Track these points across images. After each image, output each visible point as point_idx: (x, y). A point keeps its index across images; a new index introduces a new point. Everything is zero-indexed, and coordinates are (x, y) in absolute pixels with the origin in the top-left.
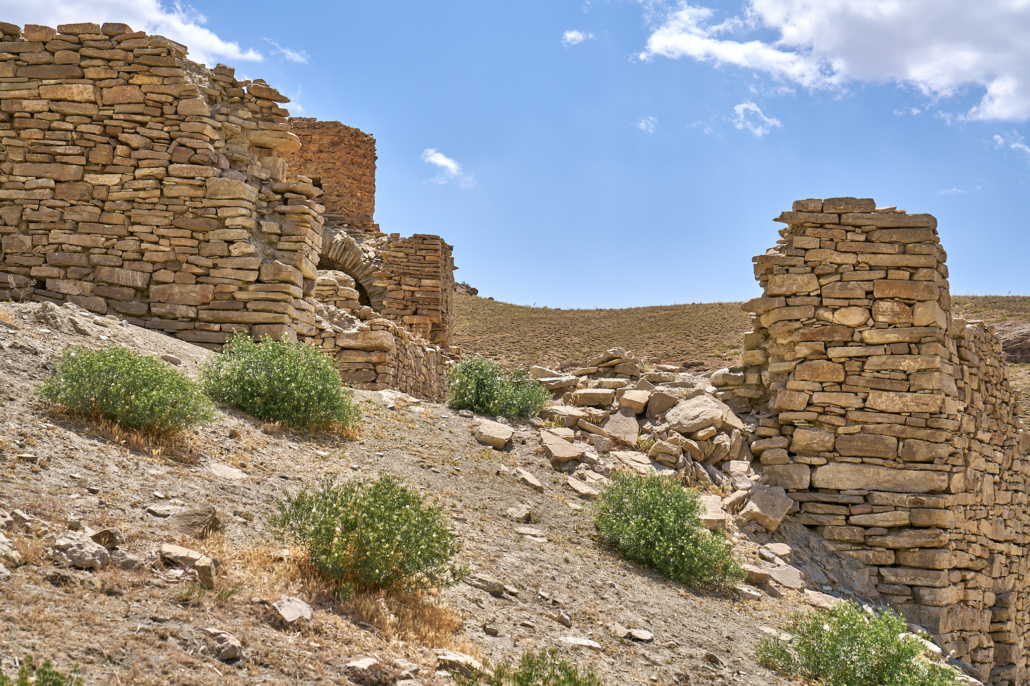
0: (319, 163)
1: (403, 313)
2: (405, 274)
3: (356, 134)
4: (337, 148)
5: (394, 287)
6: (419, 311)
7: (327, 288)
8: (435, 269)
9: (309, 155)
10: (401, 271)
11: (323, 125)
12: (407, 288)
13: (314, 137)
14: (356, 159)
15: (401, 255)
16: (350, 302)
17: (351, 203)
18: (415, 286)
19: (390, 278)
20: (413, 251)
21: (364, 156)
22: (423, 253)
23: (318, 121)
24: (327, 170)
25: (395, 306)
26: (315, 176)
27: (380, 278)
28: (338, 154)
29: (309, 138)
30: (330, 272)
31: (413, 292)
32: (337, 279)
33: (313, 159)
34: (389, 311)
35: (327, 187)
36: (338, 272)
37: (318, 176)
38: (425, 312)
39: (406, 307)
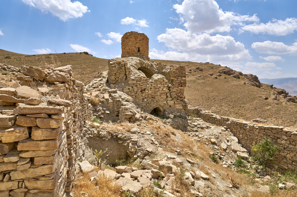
0: (140, 43)
2: (179, 76)
3: (146, 37)
4: (144, 40)
5: (176, 79)
6: (182, 86)
7: (162, 80)
8: (185, 75)
11: (140, 34)
12: (179, 80)
15: (178, 71)
16: (167, 83)
17: (146, 54)
18: (181, 79)
19: (175, 77)
21: (148, 42)
22: (182, 71)
24: (142, 45)
25: (177, 84)
27: (173, 77)
29: (137, 37)
31: (181, 81)
32: (162, 77)
33: (138, 42)
34: (176, 86)
35: (141, 50)
37: (139, 47)
38: (184, 86)
39: (179, 85)
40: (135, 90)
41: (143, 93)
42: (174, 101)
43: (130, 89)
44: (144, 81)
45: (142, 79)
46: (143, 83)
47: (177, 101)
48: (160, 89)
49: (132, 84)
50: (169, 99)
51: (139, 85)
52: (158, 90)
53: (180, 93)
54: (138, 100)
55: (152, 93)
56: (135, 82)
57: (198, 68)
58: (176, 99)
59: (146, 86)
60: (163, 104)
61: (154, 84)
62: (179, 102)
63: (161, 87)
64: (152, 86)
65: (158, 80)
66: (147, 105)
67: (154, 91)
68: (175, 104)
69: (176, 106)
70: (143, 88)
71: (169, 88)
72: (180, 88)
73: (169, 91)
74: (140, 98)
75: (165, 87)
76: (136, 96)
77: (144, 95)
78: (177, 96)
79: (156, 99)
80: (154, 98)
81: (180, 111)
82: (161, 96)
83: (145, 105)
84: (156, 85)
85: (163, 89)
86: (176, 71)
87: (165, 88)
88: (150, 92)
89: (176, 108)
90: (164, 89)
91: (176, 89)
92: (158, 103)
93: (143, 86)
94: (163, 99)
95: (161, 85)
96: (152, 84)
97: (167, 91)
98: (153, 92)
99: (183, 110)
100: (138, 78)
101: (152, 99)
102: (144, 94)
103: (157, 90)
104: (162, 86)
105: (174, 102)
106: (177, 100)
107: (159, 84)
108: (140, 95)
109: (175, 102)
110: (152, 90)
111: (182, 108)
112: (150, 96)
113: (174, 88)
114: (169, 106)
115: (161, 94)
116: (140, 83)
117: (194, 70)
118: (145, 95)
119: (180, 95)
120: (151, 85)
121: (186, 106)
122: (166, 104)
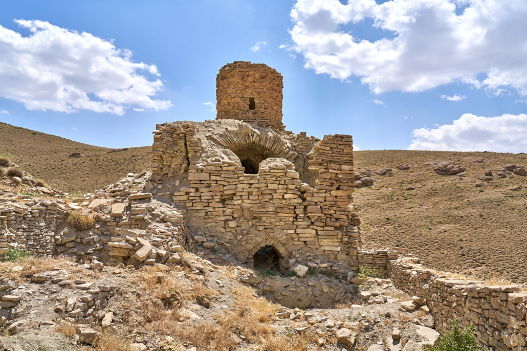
0: (254, 89)
1: (331, 188)
2: (331, 162)
3: (274, 72)
4: (264, 80)
5: (324, 170)
6: (341, 187)
7: (280, 171)
8: (350, 159)
9: (247, 84)
10: (328, 159)
11: (255, 66)
12: (333, 171)
13: (250, 73)
14: (274, 87)
16: (295, 180)
17: (272, 113)
18: (338, 170)
19: (321, 164)
20: (335, 146)
21: (278, 85)
22: (342, 147)
23: (252, 63)
24: (259, 93)
25: (325, 183)
26: (251, 96)
27: (314, 164)
28: (265, 83)
29: (247, 73)
30: (278, 159)
31: (337, 174)
32: (284, 164)
33: (250, 86)
34: (322, 187)
35: (258, 103)
36: (283, 159)
37: (253, 96)
38: (345, 188)
39: (332, 185)
40: (203, 198)
41: (227, 204)
42: (315, 228)
43: (191, 194)
44: (229, 173)
45: (224, 169)
46: (227, 180)
47: (326, 228)
48: (275, 196)
49: (195, 182)
50: (300, 223)
51: (214, 185)
52: (270, 197)
53: (335, 208)
54: (214, 224)
55: (252, 205)
56: (204, 176)
57: (510, 167)
58: (323, 224)
59: (234, 187)
60: (284, 237)
61: (257, 182)
62: (331, 233)
63: (277, 191)
64: (252, 186)
65: (269, 172)
66: (238, 238)
67: (258, 202)
68: (320, 237)
69: (321, 244)
70: (226, 193)
71: (302, 194)
72: (334, 193)
73: (300, 201)
74: (219, 219)
75: (290, 190)
76: (207, 213)
77: (228, 211)
78: (325, 214)
79: (265, 222)
80: (260, 219)
81: (332, 257)
82: (280, 214)
83: (232, 237)
84: (264, 185)
85: (283, 196)
86: (323, 148)
87: (289, 192)
88: (247, 204)
89: (323, 248)
90: (286, 196)
91: (323, 195)
92: (272, 235)
93: (225, 188)
94: (283, 224)
95: (279, 184)
96: (253, 182)
97: (296, 201)
98: (255, 202)
99: (344, 257)
100: (212, 165)
101: (254, 222)
102: (230, 206)
103: (267, 197)
104: (280, 187)
105: (317, 231)
106: (326, 226)
107: (272, 182)
108: (217, 209)
109: (319, 233)
110: (251, 197)
111: (339, 249)
112: (246, 213)
113: (315, 194)
114: (303, 243)
115: (279, 210)
116: (218, 178)
117: (499, 173)
118: (232, 211)
119: (332, 212)
120: (248, 186)
121: (351, 243)
122: (294, 236)
